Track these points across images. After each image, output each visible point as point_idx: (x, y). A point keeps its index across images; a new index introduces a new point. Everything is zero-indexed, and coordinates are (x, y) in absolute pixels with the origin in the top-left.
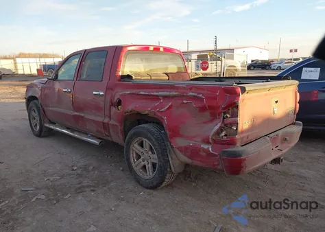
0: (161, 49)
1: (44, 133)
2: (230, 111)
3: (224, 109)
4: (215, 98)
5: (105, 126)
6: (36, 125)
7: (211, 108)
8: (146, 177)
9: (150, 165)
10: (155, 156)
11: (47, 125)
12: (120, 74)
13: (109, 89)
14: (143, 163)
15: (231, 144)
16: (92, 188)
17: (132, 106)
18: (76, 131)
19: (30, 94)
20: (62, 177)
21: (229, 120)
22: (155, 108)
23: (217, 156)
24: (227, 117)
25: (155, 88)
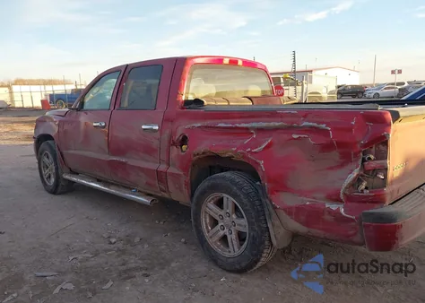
0: (240, 63)
1: (61, 188)
2: (373, 150)
3: (365, 146)
4: (349, 130)
5: (161, 176)
6: (49, 177)
7: (341, 145)
8: (227, 254)
9: (234, 236)
10: (244, 221)
11: (67, 177)
12: (183, 98)
13: (167, 120)
14: (222, 233)
15: (376, 202)
16: (144, 272)
17: (205, 145)
18: (113, 184)
19: (41, 132)
20: (96, 254)
21: (373, 164)
22: (245, 147)
23: (352, 220)
24: (370, 159)
25: (241, 117)
